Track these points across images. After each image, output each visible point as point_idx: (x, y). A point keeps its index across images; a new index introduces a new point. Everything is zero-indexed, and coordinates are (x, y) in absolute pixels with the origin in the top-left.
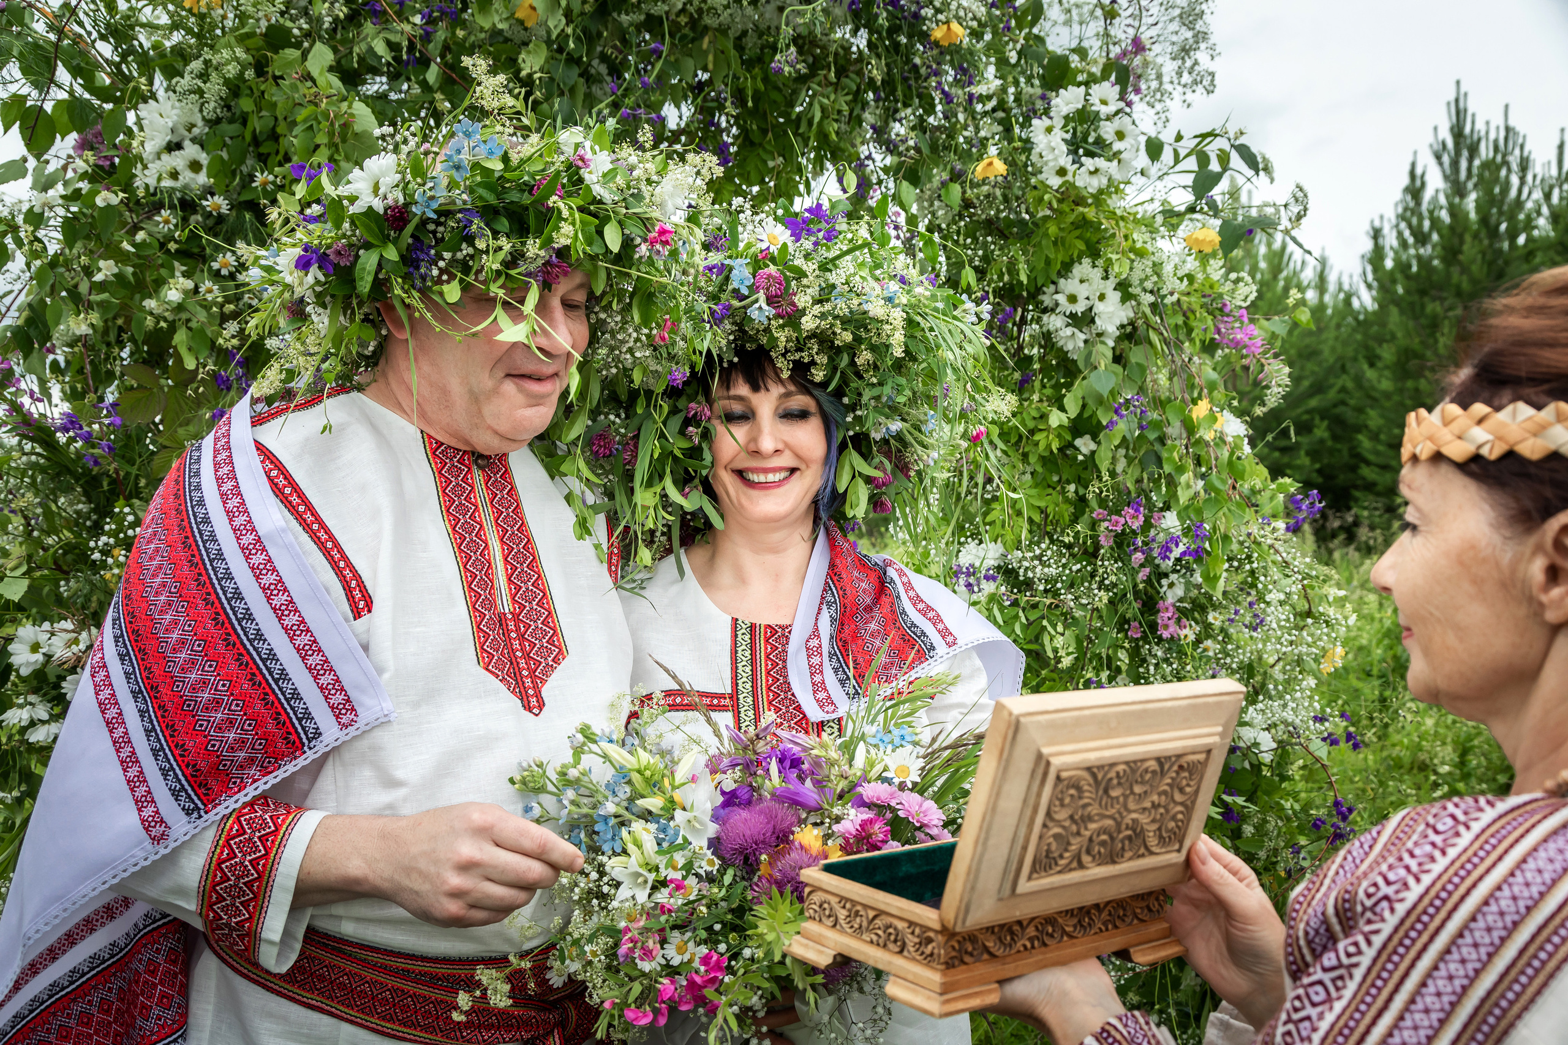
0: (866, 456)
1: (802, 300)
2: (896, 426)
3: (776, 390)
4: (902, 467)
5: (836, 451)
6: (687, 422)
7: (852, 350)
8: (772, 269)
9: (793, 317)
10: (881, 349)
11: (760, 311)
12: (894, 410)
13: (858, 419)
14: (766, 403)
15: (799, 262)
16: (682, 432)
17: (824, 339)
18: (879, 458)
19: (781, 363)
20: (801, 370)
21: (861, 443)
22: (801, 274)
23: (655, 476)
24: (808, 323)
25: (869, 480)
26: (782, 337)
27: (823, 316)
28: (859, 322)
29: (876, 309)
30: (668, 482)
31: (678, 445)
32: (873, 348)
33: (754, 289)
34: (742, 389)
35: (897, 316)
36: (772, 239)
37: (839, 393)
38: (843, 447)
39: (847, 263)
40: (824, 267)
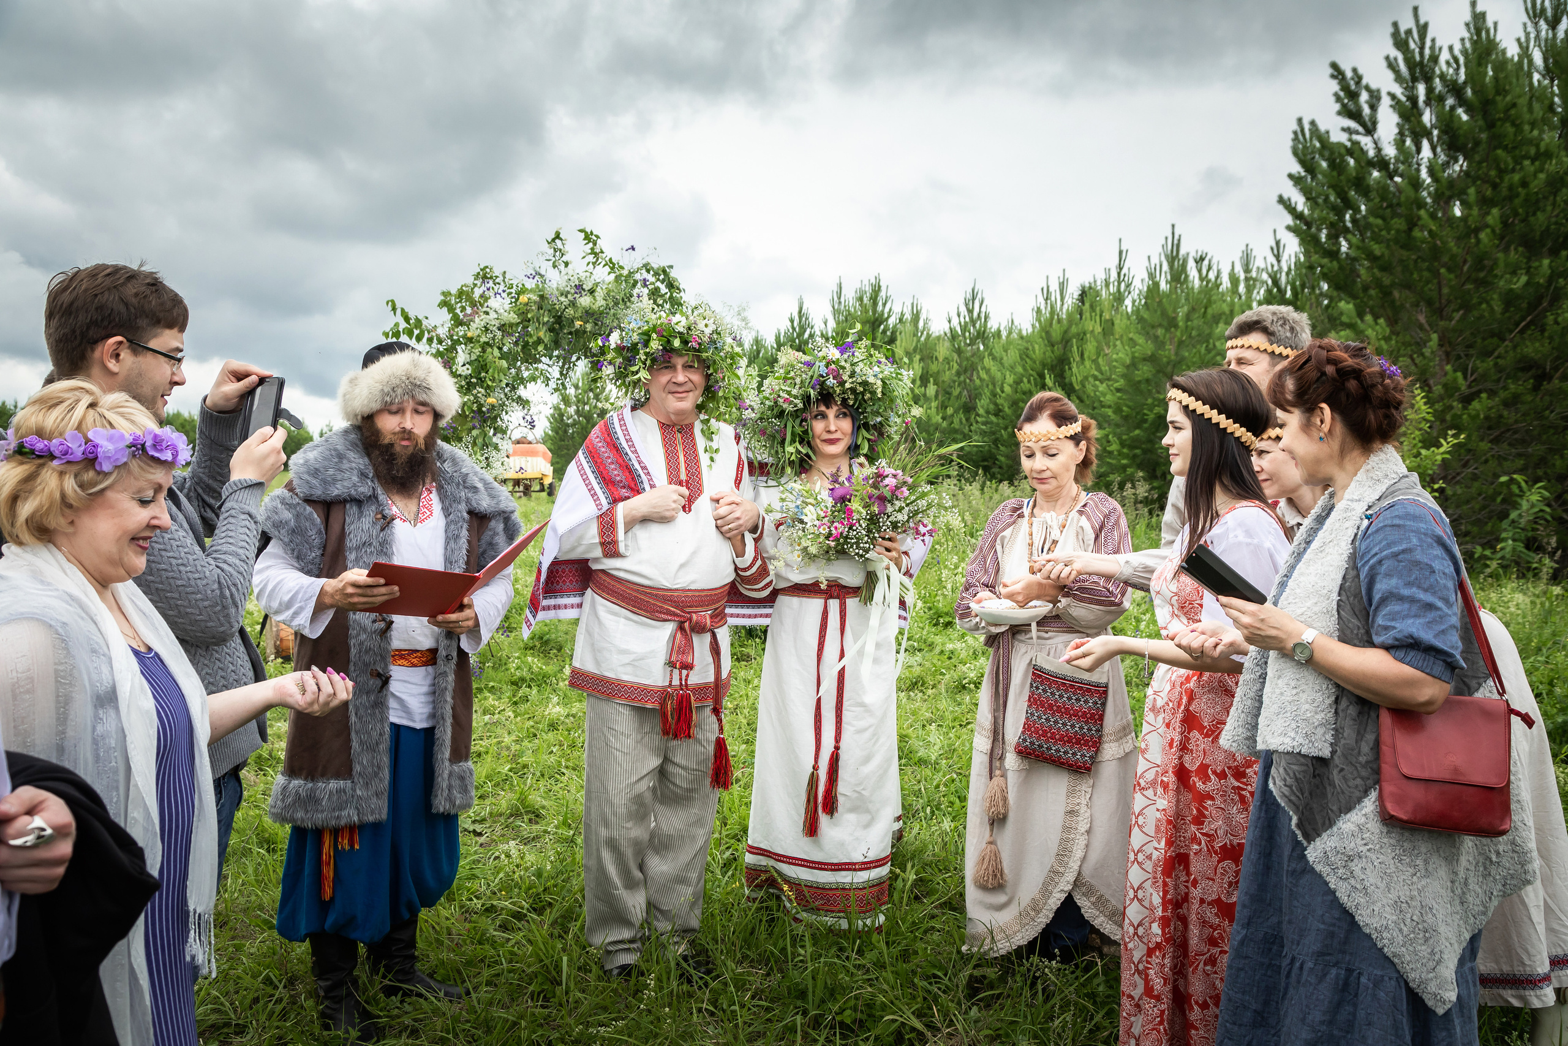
0: (868, 430)
1: (845, 378)
2: (879, 419)
3: (835, 408)
4: (881, 434)
5: (856, 429)
6: (802, 421)
7: (863, 393)
8: (833, 366)
9: (842, 383)
10: (873, 393)
11: (831, 382)
12: (878, 414)
13: (865, 417)
14: (831, 413)
15: (843, 363)
16: (801, 425)
17: (853, 390)
18: (873, 431)
19: (837, 399)
20: (844, 401)
21: (866, 426)
22: (844, 368)
23: (793, 441)
24: (848, 385)
25: (869, 440)
26: (838, 390)
27: (852, 383)
28: (865, 384)
29: (871, 380)
30: (797, 444)
31: (798, 430)
32: (871, 393)
33: (828, 374)
34: (823, 408)
35: (879, 383)
36: (833, 355)
37: (858, 408)
38: (859, 428)
39: (861, 365)
40: (852, 365)
